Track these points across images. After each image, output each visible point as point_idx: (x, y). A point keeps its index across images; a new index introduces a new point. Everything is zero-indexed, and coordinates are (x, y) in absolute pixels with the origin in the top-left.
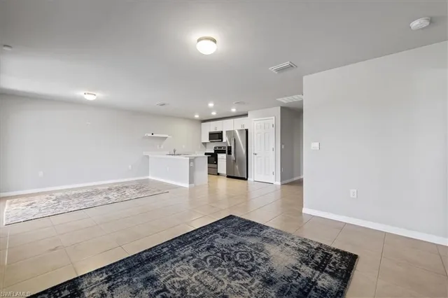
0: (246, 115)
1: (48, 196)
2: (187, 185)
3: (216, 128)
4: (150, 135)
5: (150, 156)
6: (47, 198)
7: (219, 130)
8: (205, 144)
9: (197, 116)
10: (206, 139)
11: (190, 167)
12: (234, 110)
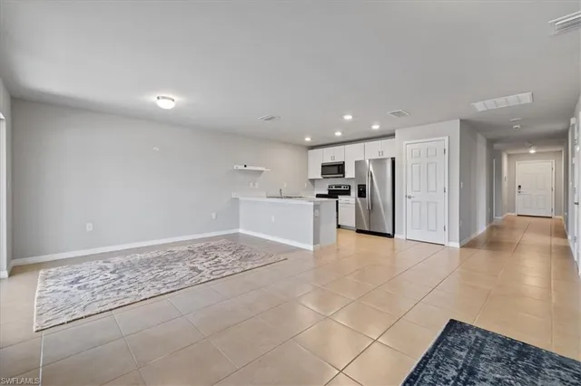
0: (393, 135)
1: (101, 263)
2: (311, 247)
3: (333, 158)
4: (243, 168)
5: (241, 198)
6: (101, 268)
7: (338, 160)
8: (313, 181)
9: (308, 139)
10: (316, 173)
11: (315, 217)
12: (376, 127)
